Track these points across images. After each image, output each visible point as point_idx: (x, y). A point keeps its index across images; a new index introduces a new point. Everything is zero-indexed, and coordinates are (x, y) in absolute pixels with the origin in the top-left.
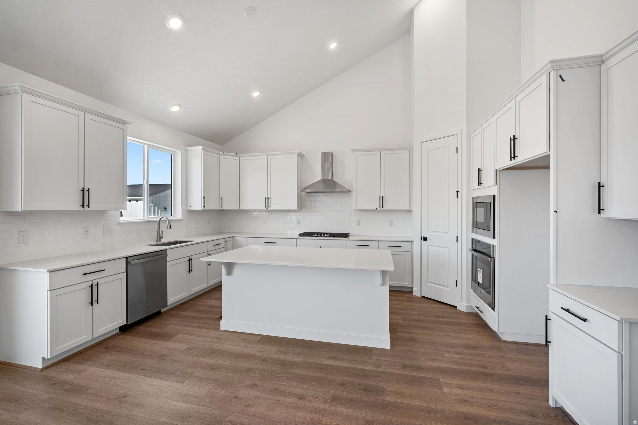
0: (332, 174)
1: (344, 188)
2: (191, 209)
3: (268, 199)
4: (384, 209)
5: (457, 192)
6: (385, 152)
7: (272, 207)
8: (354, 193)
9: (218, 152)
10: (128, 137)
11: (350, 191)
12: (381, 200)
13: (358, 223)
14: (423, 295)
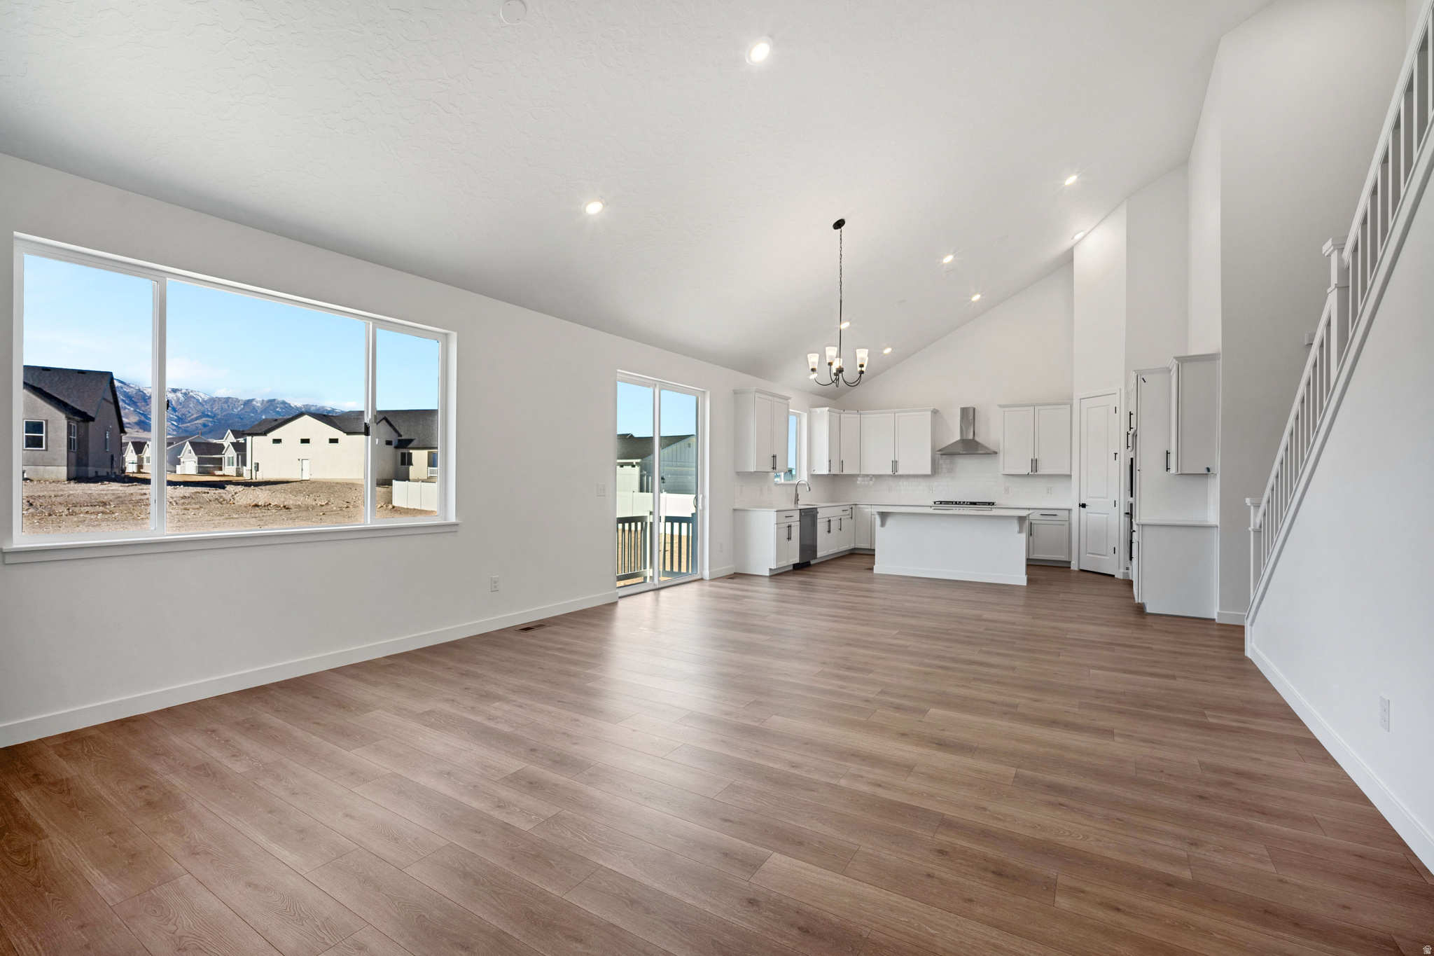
0: (974, 432)
1: (989, 449)
2: (816, 473)
3: (895, 463)
4: (1037, 473)
5: (1116, 454)
6: (1040, 407)
7: (900, 472)
8: (1001, 455)
9: (839, 411)
10: (790, 410)
11: (996, 453)
12: (1035, 463)
13: (1007, 490)
14: (1081, 568)
